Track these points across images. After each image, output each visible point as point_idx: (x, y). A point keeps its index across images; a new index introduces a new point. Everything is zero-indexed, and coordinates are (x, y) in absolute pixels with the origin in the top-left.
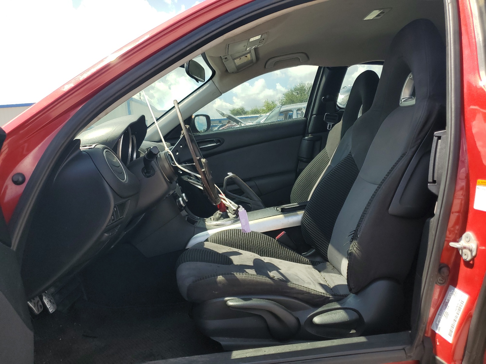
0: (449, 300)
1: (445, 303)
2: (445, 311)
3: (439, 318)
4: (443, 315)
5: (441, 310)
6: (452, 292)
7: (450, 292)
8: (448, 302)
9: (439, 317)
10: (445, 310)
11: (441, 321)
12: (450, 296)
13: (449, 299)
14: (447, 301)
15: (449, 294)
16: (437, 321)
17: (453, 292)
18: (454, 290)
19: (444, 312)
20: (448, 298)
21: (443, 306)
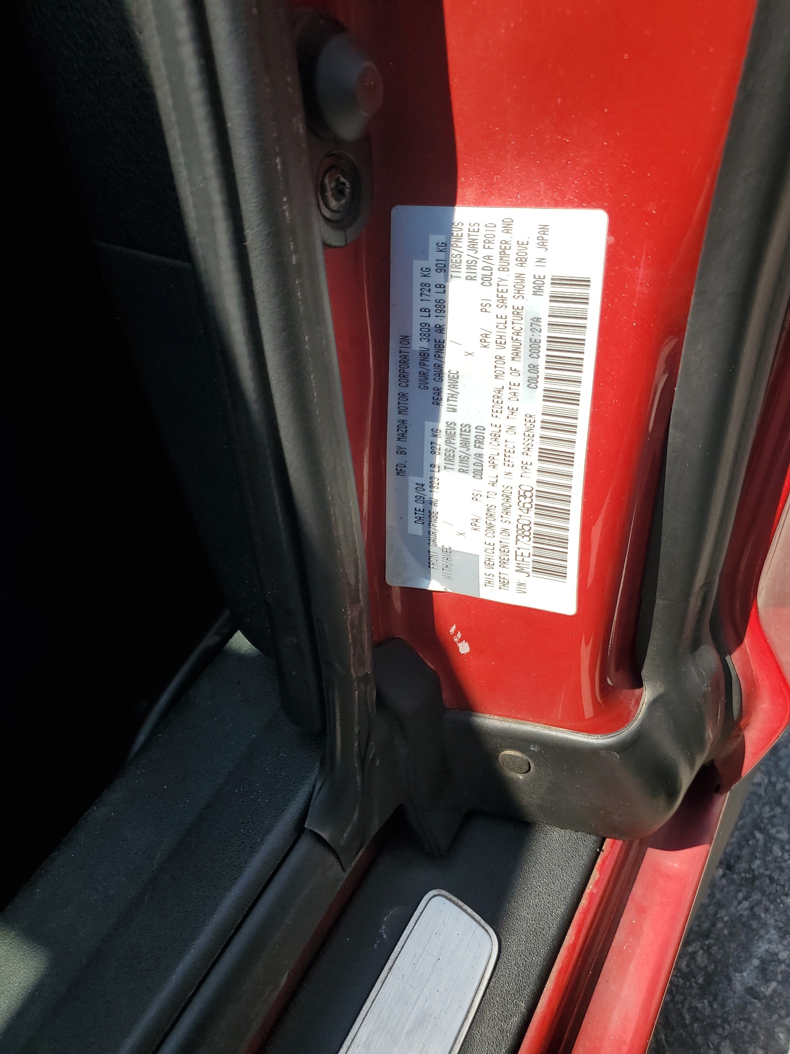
0: (441, 329)
1: (414, 371)
2: (442, 426)
3: (412, 493)
4: (439, 460)
5: (402, 437)
6: (434, 255)
7: (418, 265)
8: (440, 346)
9: (412, 486)
10: (435, 417)
11: (435, 509)
12: (434, 296)
13: (433, 321)
14: (418, 344)
15: (418, 279)
16: (412, 517)
17: (445, 247)
18: (446, 228)
19: (435, 433)
20: (417, 319)
21: (403, 396)
